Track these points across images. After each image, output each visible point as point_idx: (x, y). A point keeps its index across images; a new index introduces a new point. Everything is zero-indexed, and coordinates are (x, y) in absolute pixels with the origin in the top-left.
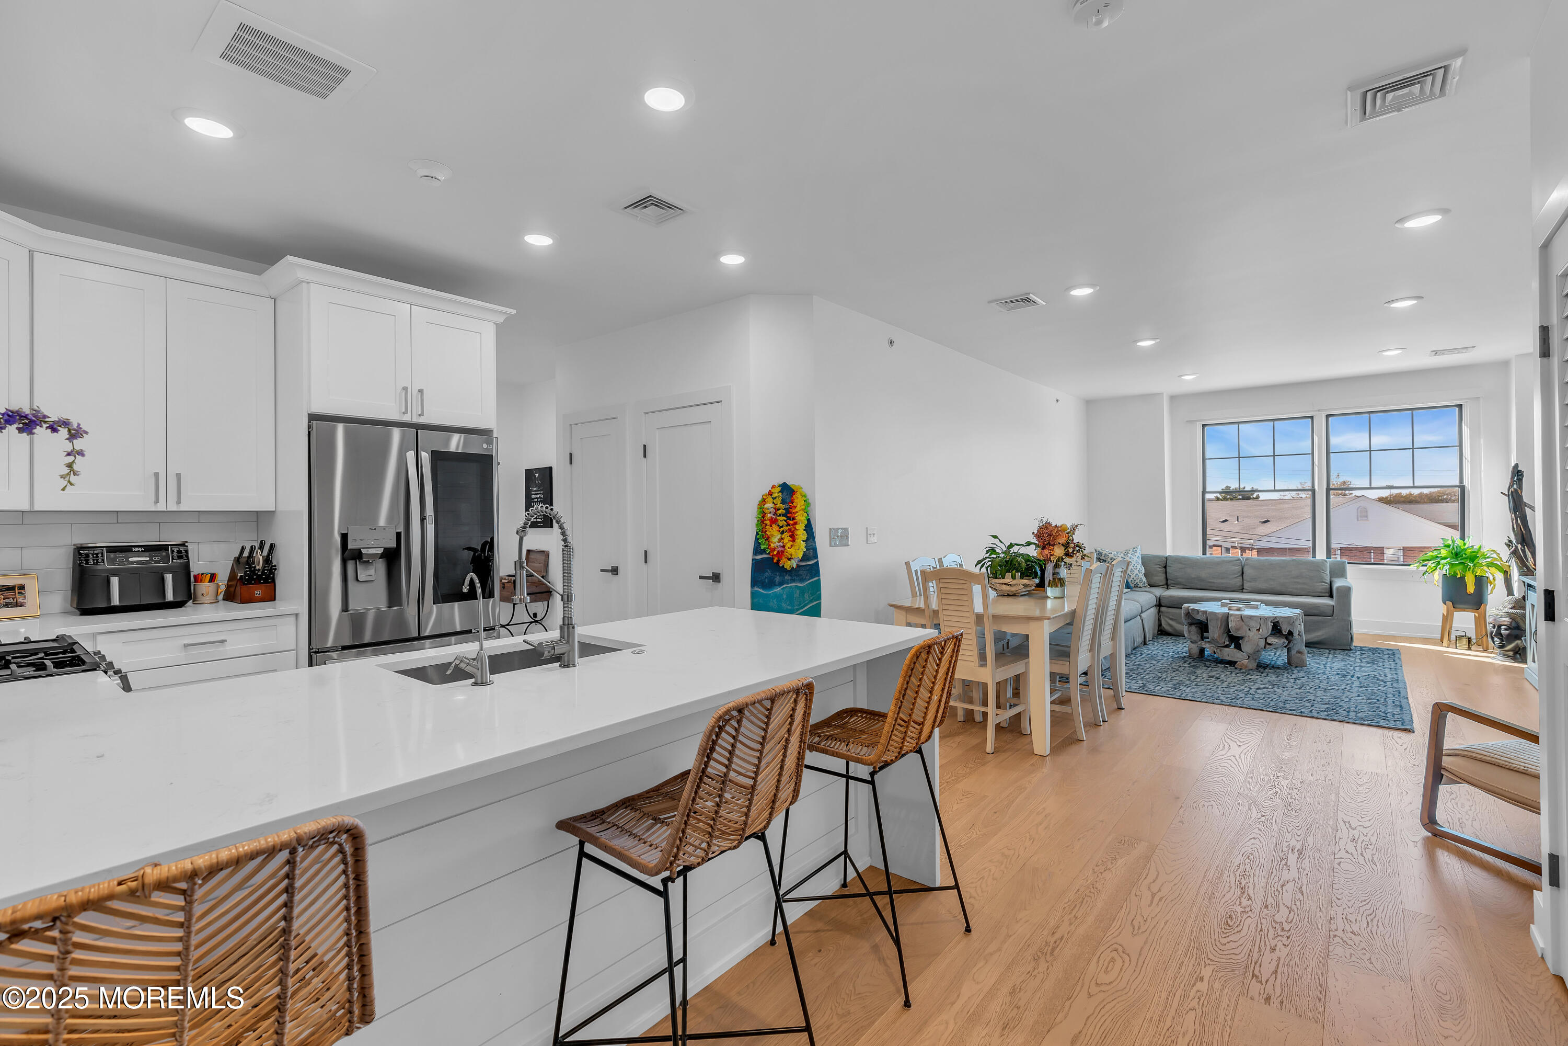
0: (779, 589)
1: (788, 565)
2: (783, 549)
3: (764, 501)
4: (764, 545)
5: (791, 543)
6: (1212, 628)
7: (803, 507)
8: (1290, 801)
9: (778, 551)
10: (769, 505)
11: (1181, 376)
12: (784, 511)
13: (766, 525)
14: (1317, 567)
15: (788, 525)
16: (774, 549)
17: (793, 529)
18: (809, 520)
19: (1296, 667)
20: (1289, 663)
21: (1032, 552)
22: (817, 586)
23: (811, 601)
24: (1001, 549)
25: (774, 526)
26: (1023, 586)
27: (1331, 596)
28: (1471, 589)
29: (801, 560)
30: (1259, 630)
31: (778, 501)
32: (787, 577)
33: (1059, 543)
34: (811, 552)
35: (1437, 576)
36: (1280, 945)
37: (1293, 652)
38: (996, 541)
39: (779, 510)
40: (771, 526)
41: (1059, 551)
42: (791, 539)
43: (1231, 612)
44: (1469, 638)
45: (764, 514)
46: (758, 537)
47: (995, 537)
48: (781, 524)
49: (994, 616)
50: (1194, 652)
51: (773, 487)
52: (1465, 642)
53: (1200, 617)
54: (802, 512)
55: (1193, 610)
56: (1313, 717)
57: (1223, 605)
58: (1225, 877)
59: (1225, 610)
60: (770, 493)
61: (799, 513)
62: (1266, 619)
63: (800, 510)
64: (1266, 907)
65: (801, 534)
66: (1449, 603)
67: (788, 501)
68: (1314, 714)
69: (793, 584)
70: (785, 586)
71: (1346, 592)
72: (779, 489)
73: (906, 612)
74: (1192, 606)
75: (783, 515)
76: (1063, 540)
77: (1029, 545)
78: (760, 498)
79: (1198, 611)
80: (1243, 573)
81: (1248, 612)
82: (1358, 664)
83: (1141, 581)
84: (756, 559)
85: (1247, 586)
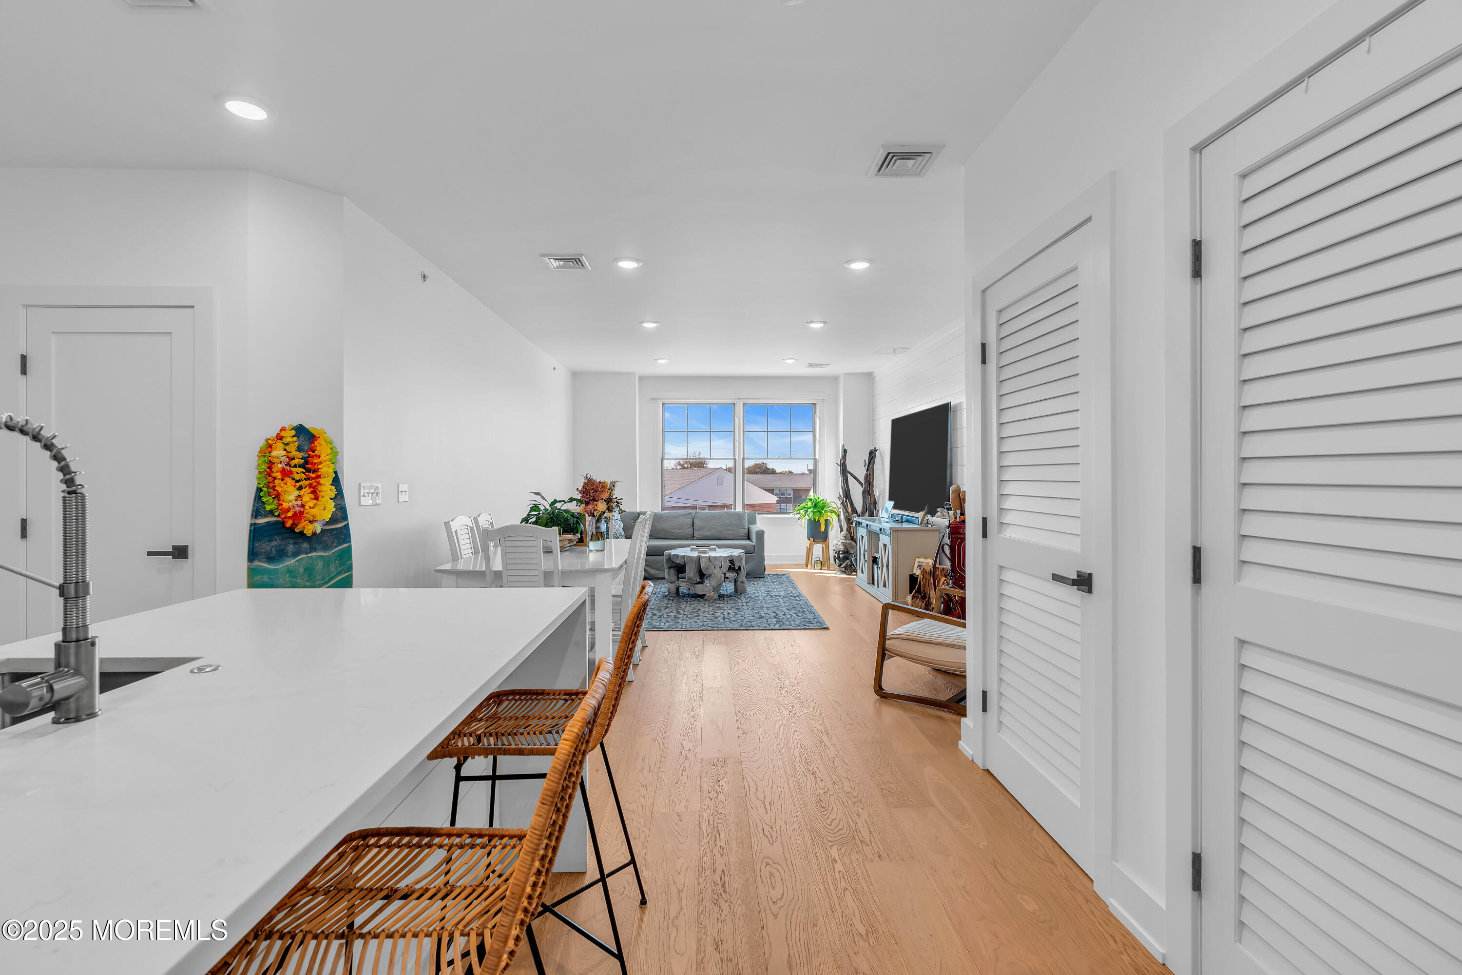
0: (293, 561)
1: (309, 530)
2: (302, 510)
3: (270, 446)
4: (270, 504)
5: (315, 501)
6: (688, 569)
7: (329, 457)
8: (798, 695)
9: (295, 513)
10: (278, 452)
11: (656, 360)
12: (303, 461)
13: (275, 478)
14: (739, 516)
15: (308, 479)
16: (289, 510)
17: (315, 484)
18: (336, 473)
19: (741, 594)
20: (736, 591)
21: (573, 507)
22: (346, 555)
23: (339, 573)
24: (545, 505)
25: (288, 479)
26: (568, 542)
27: (749, 538)
28: (823, 528)
29: (328, 523)
30: (721, 567)
31: (292, 448)
32: (305, 545)
33: (602, 499)
34: (341, 513)
35: (804, 522)
36: (860, 810)
37: (739, 582)
38: (538, 498)
39: (294, 459)
40: (282, 480)
41: (602, 506)
42: (312, 496)
43: (702, 555)
44: (821, 562)
45: (271, 465)
46: (261, 494)
47: (537, 494)
48: (297, 477)
49: (562, 572)
50: (672, 591)
51: (283, 429)
52: (819, 564)
53: (679, 561)
54: (328, 463)
55: (674, 555)
56: (772, 629)
57: (692, 550)
58: (797, 768)
59: (695, 554)
60: (279, 437)
61: (325, 464)
62: (726, 557)
63: (325, 461)
64: (835, 783)
65: (327, 490)
66: (811, 539)
67: (306, 448)
68: (772, 627)
69: (314, 554)
70: (302, 556)
71: (761, 535)
72: (293, 432)
73: (457, 577)
74: (673, 552)
75: (300, 466)
76: (605, 496)
77: (571, 502)
78: (262, 443)
79: (678, 556)
80: (693, 524)
81: (712, 554)
82: (773, 587)
83: (621, 534)
84: (255, 524)
85: (696, 534)
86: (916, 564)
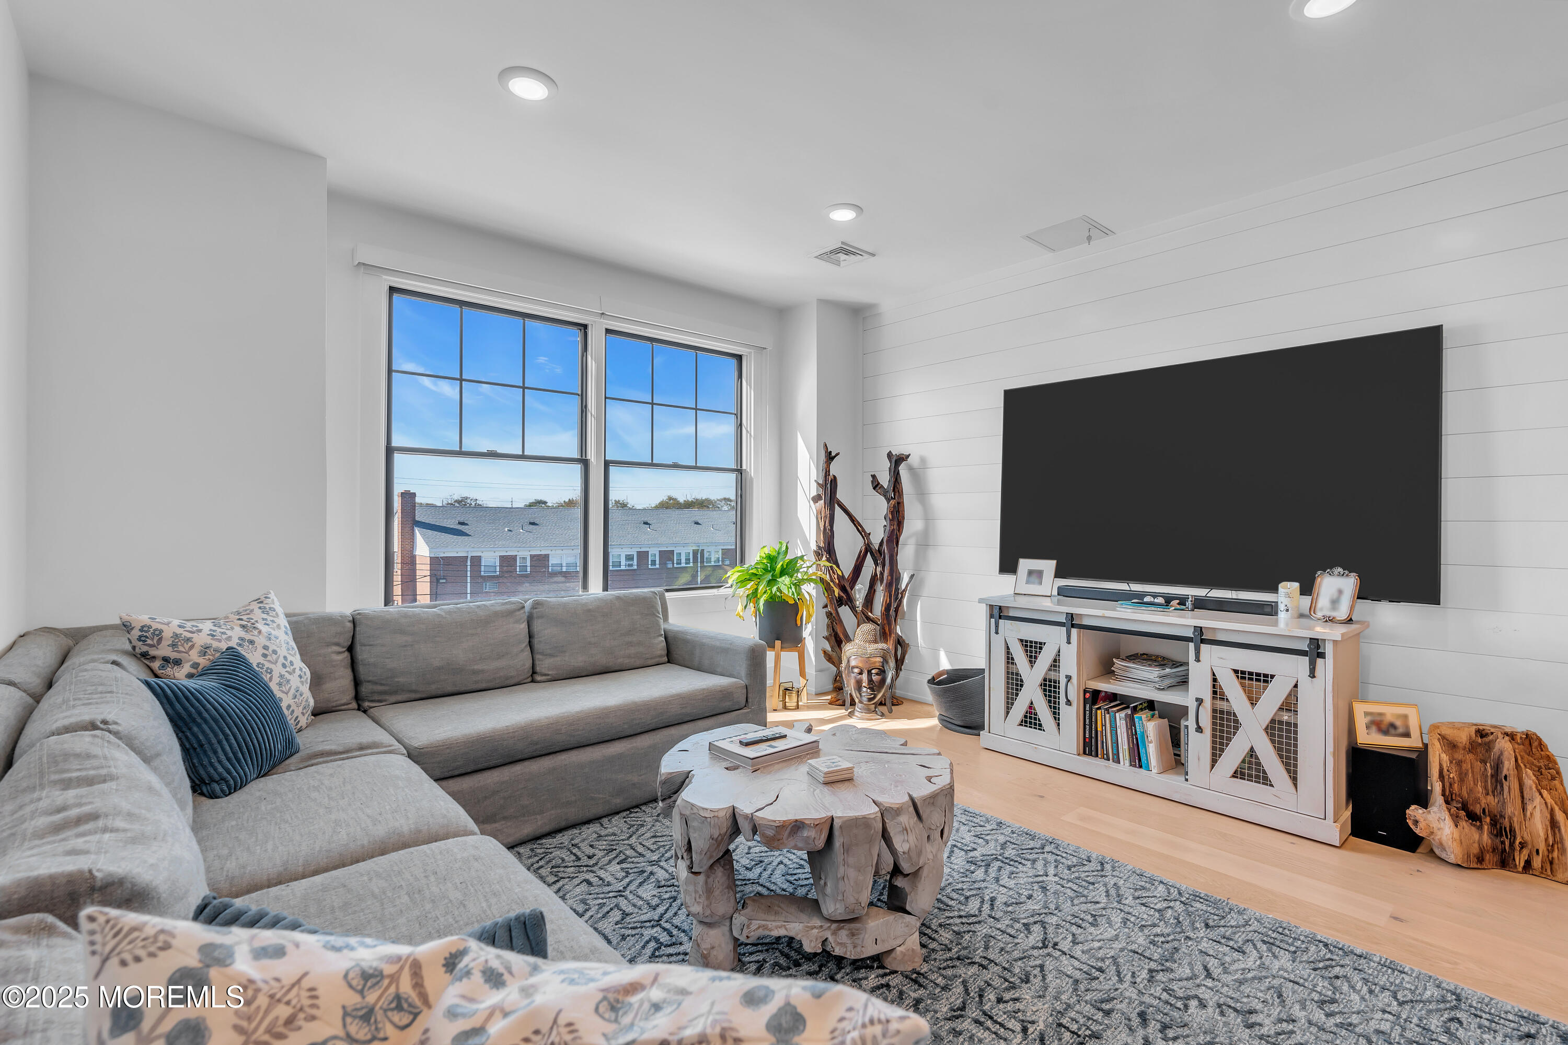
27: (671, 659)
28: (802, 618)
44: (796, 691)
52: (793, 697)
80: (532, 637)
85: (544, 665)
86: (1361, 722)
